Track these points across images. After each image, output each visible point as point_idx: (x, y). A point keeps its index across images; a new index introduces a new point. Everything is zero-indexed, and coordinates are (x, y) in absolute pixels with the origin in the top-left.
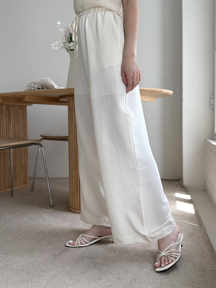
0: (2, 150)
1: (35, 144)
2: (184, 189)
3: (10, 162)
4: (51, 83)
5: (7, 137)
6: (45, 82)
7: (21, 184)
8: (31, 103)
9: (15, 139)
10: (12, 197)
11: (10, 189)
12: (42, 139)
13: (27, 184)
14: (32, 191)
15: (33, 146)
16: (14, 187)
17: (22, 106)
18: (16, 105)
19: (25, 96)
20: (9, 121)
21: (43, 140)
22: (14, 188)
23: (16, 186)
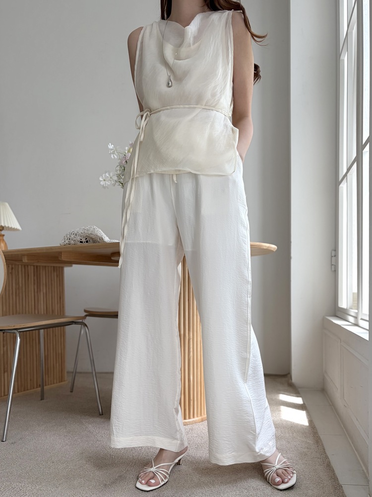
0: (28, 332)
1: (76, 323)
2: (294, 389)
3: (40, 350)
4: (99, 235)
5: (35, 313)
6: (90, 233)
7: (55, 382)
8: (70, 263)
9: (47, 316)
10: (42, 401)
11: (39, 389)
12: (86, 316)
13: (64, 381)
14: (72, 392)
15: (73, 326)
16: (46, 385)
17: (56, 267)
18: (48, 266)
19: (61, 253)
20: (39, 290)
21: (88, 318)
22: (45, 387)
23: (48, 385)
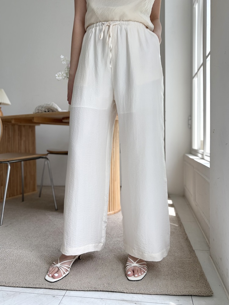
0: (15, 163)
1: (42, 158)
3: (21, 173)
4: (55, 107)
5: (19, 152)
6: (50, 106)
7: (30, 191)
8: (39, 124)
9: (26, 153)
10: (23, 202)
11: (21, 196)
12: (48, 154)
13: (35, 191)
14: (40, 196)
15: (41, 159)
16: (25, 193)
17: (31, 126)
19: (34, 118)
20: (21, 139)
22: (25, 195)
